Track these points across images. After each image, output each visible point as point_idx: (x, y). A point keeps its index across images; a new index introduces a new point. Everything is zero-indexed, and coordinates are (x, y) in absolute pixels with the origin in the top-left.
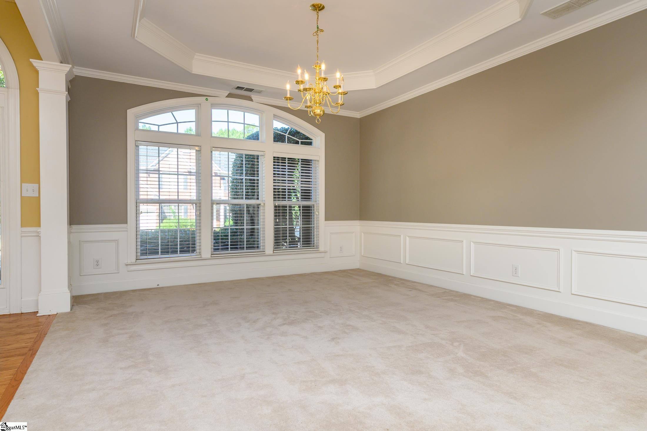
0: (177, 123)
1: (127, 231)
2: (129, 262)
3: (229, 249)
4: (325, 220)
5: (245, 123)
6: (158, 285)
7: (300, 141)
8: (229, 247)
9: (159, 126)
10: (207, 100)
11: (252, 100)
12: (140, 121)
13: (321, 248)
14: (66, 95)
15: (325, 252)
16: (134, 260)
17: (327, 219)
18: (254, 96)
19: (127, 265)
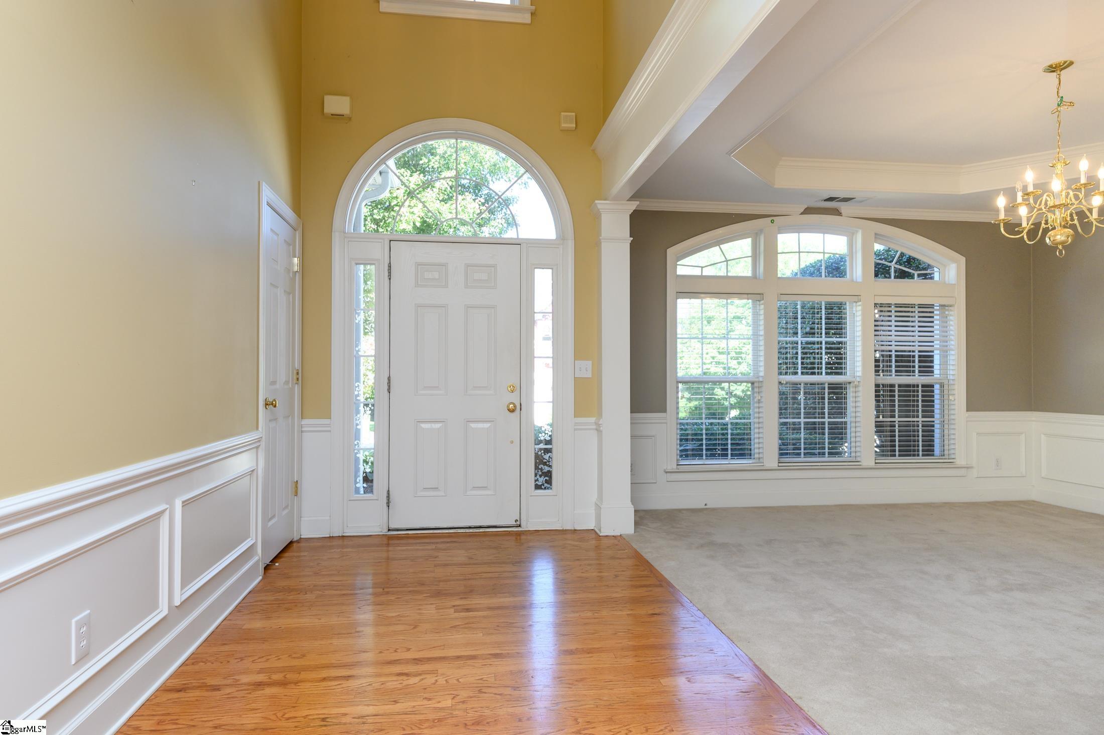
0: (727, 261)
1: (666, 423)
2: (669, 469)
3: (802, 455)
4: (967, 411)
5: (825, 252)
6: (706, 505)
7: (916, 273)
8: (802, 451)
9: (702, 267)
10: (773, 223)
11: (840, 214)
12: (678, 263)
13: (960, 461)
14: (630, 242)
15: (968, 468)
16: (675, 466)
17: (971, 407)
18: (844, 207)
19: (666, 472)
